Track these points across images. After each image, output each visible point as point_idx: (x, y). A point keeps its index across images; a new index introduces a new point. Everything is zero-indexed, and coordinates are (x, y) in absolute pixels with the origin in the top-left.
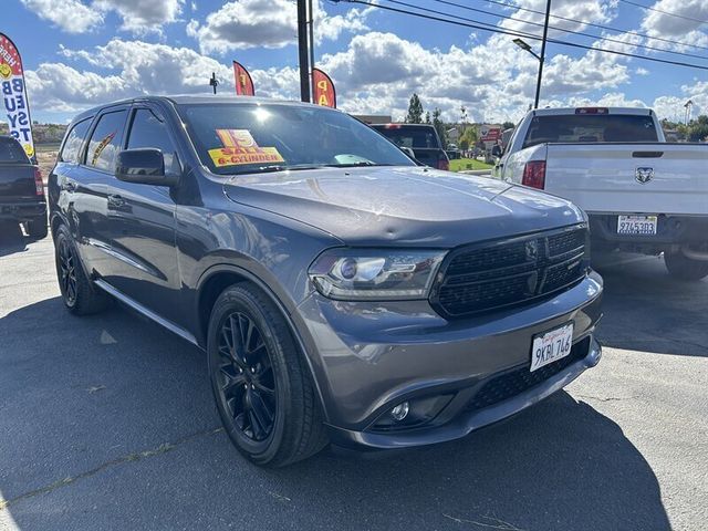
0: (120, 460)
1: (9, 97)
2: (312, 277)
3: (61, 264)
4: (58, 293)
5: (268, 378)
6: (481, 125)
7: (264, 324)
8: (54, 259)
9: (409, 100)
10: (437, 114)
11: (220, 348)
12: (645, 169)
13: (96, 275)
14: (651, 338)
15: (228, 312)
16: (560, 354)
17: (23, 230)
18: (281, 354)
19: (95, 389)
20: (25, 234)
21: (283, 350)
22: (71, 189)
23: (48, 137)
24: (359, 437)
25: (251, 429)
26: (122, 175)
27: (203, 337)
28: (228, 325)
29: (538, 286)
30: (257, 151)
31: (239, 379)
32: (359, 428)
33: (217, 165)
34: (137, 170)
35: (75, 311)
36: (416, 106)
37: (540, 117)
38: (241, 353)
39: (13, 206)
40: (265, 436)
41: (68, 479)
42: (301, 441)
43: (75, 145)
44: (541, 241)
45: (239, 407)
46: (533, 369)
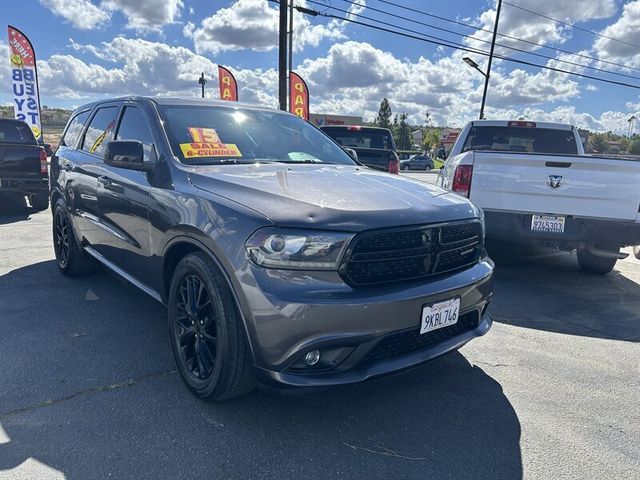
0: (92, 390)
1: (18, 83)
2: (248, 249)
3: (56, 232)
4: (52, 256)
5: (212, 328)
6: (443, 128)
7: (211, 285)
8: (52, 228)
9: (380, 104)
10: (404, 117)
11: (179, 304)
12: (556, 177)
13: (85, 243)
14: (548, 319)
15: (186, 275)
16: (448, 321)
17: (28, 201)
18: (222, 309)
19: (77, 335)
20: (29, 205)
21: (224, 306)
22: (69, 169)
23: (55, 121)
24: (277, 376)
25: (198, 371)
26: (109, 160)
27: (165, 296)
28: (185, 286)
29: (432, 266)
30: (221, 147)
31: (191, 329)
32: (278, 369)
33: (186, 156)
34: (121, 157)
35: (66, 272)
36: (385, 109)
37: (477, 127)
38: (193, 308)
39: (20, 180)
40: (207, 375)
41: (49, 401)
42: (235, 379)
43: (76, 130)
44: (435, 230)
45: (190, 352)
46: (422, 331)
